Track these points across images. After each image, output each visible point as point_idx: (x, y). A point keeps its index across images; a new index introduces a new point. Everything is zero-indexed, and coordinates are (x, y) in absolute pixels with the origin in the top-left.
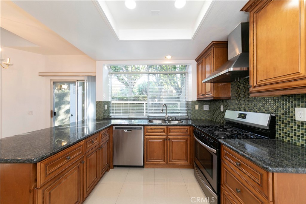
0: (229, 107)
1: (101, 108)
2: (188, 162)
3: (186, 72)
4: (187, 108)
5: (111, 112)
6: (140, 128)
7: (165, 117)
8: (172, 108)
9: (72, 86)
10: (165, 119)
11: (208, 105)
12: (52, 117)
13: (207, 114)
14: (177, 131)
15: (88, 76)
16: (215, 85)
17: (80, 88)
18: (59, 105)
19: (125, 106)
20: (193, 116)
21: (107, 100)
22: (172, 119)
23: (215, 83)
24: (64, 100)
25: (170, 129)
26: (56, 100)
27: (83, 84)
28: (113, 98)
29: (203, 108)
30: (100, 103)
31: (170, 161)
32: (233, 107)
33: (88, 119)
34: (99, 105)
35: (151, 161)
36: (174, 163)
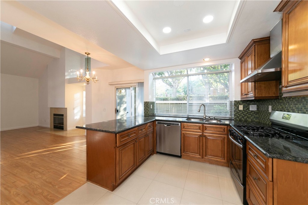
0: (277, 107)
1: (147, 107)
2: (224, 160)
3: (229, 71)
4: (231, 108)
5: (155, 110)
6: (177, 124)
7: (203, 116)
8: (218, 108)
9: (127, 90)
10: (203, 118)
11: (256, 106)
12: (116, 113)
13: (254, 115)
14: (213, 129)
15: (139, 83)
16: (256, 84)
17: (133, 92)
18: (120, 104)
19: (165, 106)
20: (236, 116)
21: (152, 101)
22: (211, 118)
23: (256, 83)
24: (122, 101)
25: (205, 127)
26: (118, 101)
27: (135, 89)
28: (157, 99)
29: (249, 108)
30: (147, 103)
31: (205, 156)
32: (281, 107)
33: (139, 116)
34: (146, 105)
35: (187, 153)
36: (210, 158)
